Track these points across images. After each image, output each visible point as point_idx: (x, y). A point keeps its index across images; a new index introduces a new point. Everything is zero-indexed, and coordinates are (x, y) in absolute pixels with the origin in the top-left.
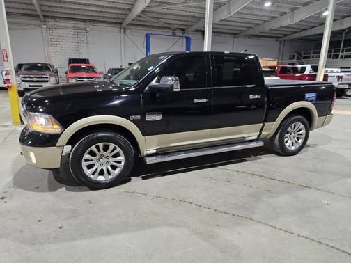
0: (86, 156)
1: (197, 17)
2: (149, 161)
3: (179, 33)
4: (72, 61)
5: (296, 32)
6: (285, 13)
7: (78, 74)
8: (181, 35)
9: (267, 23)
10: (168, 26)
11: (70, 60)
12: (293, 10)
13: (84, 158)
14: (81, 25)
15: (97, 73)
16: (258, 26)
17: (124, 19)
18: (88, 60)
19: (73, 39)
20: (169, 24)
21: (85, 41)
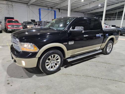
0: (47, 61)
1: (57, 3)
2: (69, 60)
3: (50, 9)
4: (6, 18)
5: (90, 11)
6: (87, 4)
7: (11, 24)
8: (51, 9)
9: (81, 7)
10: (46, 6)
11: (5, 17)
12: (90, 3)
13: (46, 62)
14: (10, 3)
15: (20, 23)
16: (78, 8)
17: (29, 2)
18: (14, 18)
19: (7, 9)
20: (47, 5)
21: (12, 10)
